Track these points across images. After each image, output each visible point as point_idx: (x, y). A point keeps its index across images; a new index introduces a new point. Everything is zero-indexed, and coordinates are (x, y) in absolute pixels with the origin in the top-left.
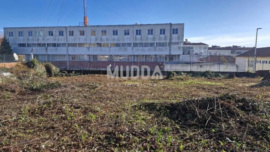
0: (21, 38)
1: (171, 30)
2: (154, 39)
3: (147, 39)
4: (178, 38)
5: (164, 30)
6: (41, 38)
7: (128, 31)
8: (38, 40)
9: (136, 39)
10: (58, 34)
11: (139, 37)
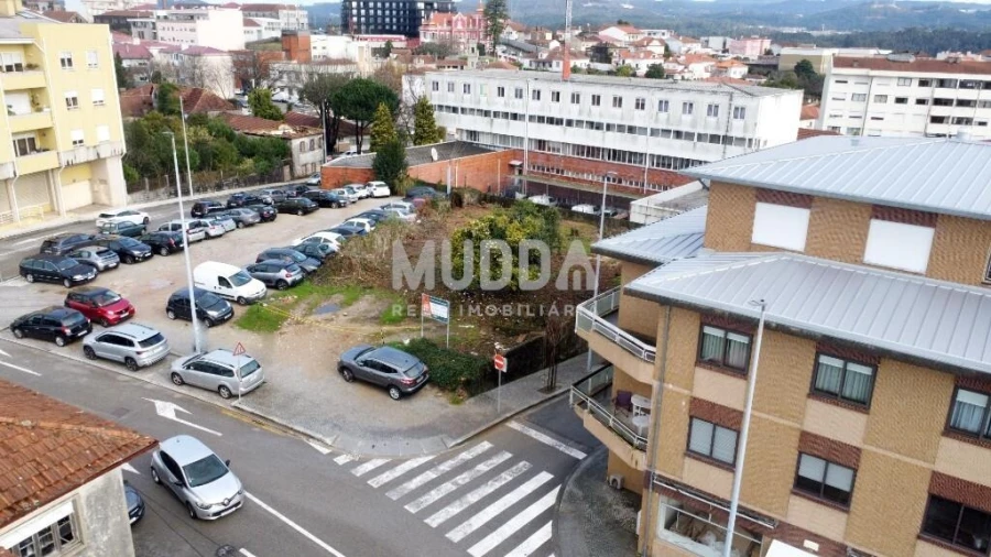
0: (451, 95)
1: (730, 108)
2: (694, 124)
3: (680, 122)
4: (745, 129)
5: (717, 107)
6: (483, 99)
7: (643, 100)
8: (479, 102)
9: (657, 120)
10: (513, 94)
11: (663, 115)
